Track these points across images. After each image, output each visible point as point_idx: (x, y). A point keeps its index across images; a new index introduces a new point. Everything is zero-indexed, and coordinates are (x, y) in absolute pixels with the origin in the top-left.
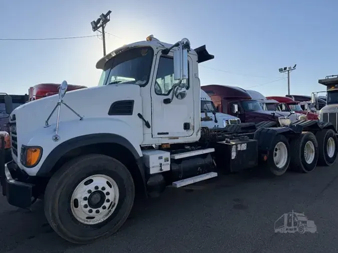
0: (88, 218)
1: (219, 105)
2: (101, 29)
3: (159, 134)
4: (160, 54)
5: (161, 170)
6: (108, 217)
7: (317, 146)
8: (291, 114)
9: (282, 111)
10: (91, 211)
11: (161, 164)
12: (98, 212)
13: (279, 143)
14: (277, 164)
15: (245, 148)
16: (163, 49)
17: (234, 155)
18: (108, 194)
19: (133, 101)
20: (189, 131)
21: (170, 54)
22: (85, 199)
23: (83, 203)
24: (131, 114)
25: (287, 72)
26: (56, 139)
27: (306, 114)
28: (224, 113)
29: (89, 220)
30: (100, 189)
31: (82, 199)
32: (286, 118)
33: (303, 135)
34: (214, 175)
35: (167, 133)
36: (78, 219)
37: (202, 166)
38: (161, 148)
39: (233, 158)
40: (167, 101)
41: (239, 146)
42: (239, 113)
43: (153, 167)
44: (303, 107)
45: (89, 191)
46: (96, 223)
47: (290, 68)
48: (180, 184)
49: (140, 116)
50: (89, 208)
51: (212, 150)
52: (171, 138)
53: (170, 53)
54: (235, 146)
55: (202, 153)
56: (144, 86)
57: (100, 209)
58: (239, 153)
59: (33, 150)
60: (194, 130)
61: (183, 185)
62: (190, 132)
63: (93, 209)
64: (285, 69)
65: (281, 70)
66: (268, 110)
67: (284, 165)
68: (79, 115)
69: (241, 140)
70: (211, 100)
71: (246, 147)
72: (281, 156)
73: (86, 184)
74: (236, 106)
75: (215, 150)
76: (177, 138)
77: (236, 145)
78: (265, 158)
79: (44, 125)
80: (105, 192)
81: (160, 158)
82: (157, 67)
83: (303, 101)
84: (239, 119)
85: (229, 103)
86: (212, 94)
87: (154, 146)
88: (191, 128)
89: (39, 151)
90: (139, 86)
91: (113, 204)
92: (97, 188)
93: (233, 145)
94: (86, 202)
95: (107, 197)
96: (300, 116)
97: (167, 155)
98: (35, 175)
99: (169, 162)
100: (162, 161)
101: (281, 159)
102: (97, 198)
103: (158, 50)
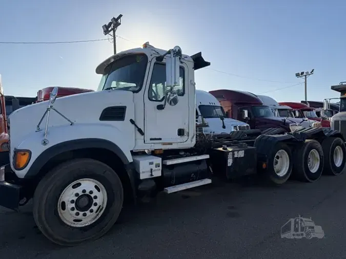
0: (75, 221)
1: (229, 110)
2: (112, 33)
3: (151, 139)
4: (154, 61)
5: (152, 175)
6: (96, 220)
7: (322, 155)
8: (304, 120)
9: (296, 117)
10: (77, 214)
11: (152, 170)
12: (85, 215)
13: (280, 151)
14: (278, 172)
15: (242, 156)
16: (158, 56)
17: (230, 162)
18: (96, 197)
19: (126, 107)
20: (183, 137)
21: (164, 61)
22: (72, 202)
23: (70, 206)
24: (123, 120)
25: (304, 77)
26: (45, 143)
27: (319, 121)
28: (234, 119)
29: (76, 223)
30: (87, 192)
31: (70, 202)
32: (297, 124)
33: (307, 143)
34: (208, 181)
35: (160, 139)
36: (65, 221)
37: (196, 173)
38: (154, 153)
39: (229, 165)
40: (160, 107)
41: (236, 153)
42: (249, 119)
43: (143, 172)
44: (318, 114)
45: (77, 195)
46: (83, 226)
47: (307, 73)
48: (171, 190)
49: (132, 122)
50: (76, 211)
51: (207, 156)
52: (164, 144)
53: (164, 59)
54: (231, 153)
55: (195, 160)
56: (137, 92)
57: (88, 212)
58: (235, 160)
59: (23, 153)
60: (188, 136)
61: (174, 191)
62: (185, 138)
63: (80, 212)
64: (302, 73)
65: (297, 75)
66: (281, 116)
67: (285, 174)
68: (69, 121)
69: (239, 147)
70: (220, 105)
71: (243, 154)
72: (282, 164)
73: (74, 187)
74: (246, 112)
75: (210, 156)
76: (171, 144)
77: (233, 152)
78: (264, 166)
79: (36, 130)
80: (92, 196)
81: (151, 163)
82: (151, 73)
83: (318, 107)
84: (248, 125)
85: (239, 108)
86: (222, 99)
87: (146, 151)
88: (185, 134)
89: (27, 154)
90: (132, 92)
91: (101, 207)
92: (84, 191)
93: (230, 152)
94: (73, 205)
95: (95, 201)
96: (313, 123)
97: (158, 160)
98: (23, 177)
99: (160, 168)
100: (153, 167)
101: (283, 167)
102: (85, 201)
103: (153, 57)
